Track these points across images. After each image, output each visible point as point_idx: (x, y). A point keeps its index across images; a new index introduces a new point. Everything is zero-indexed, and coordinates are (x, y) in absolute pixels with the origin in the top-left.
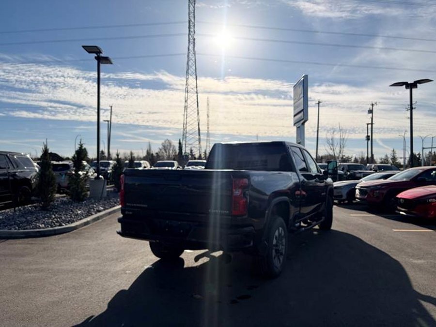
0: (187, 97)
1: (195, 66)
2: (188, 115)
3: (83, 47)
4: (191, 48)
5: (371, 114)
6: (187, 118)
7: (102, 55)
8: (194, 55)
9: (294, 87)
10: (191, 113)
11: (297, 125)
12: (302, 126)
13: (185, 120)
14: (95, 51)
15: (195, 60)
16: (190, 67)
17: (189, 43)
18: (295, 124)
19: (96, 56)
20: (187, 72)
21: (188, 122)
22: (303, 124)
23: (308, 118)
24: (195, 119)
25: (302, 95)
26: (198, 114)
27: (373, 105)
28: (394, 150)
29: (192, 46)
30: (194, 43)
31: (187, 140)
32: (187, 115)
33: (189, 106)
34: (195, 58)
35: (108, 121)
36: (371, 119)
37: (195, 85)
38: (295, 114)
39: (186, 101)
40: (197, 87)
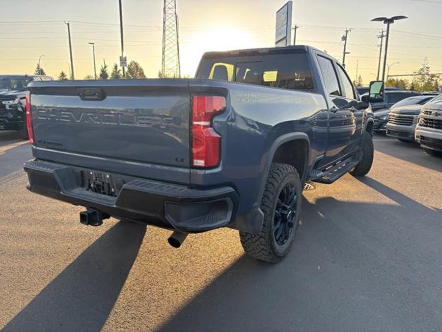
2: (167, 37)
5: (344, 41)
9: (277, 12)
10: (171, 35)
24: (174, 42)
25: (285, 22)
26: (177, 37)
27: (347, 31)
28: (360, 77)
31: (166, 64)
32: (165, 37)
33: (167, 28)
35: (93, 44)
36: (344, 46)
37: (173, 5)
38: (277, 41)
39: (164, 23)
40: (175, 8)
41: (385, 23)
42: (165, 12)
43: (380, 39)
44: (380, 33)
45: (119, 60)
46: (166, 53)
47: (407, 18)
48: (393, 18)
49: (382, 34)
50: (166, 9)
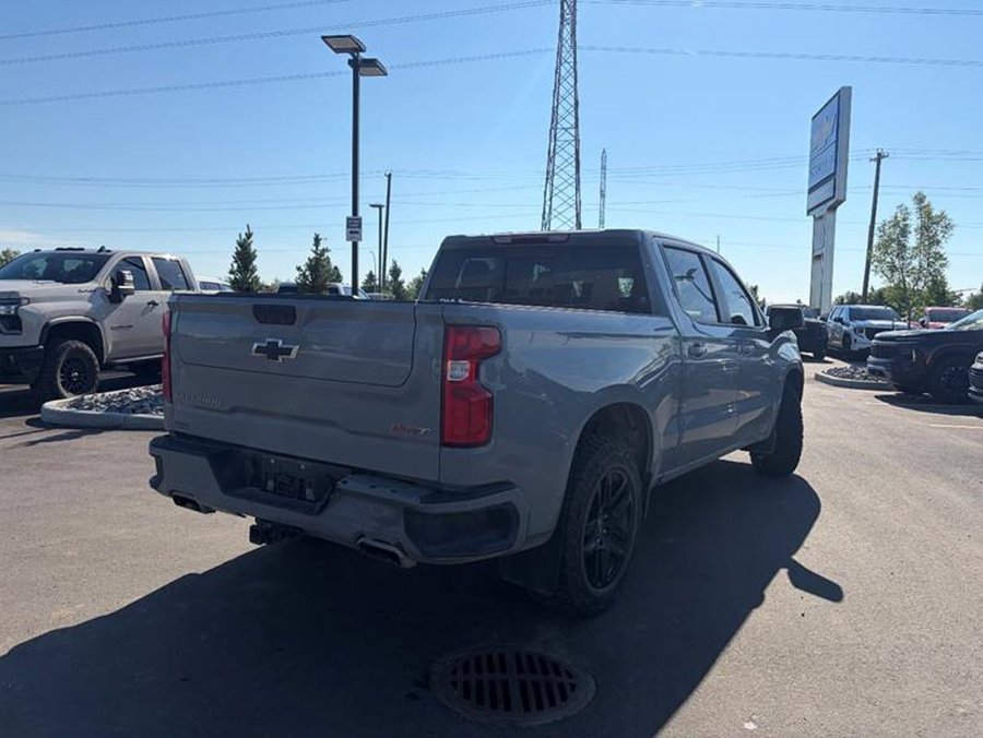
0: (554, 150)
1: (575, 77)
3: (323, 38)
4: (566, 34)
6: (551, 199)
7: (363, 55)
8: (572, 51)
9: (814, 118)
11: (817, 210)
12: (830, 216)
13: (548, 203)
14: (349, 46)
15: (575, 62)
16: (562, 81)
17: (562, 23)
18: (809, 212)
19: (351, 58)
20: (554, 91)
21: (553, 207)
22: (833, 209)
23: (845, 195)
25: (834, 138)
26: (577, 189)
29: (568, 28)
30: (574, 23)
32: (552, 192)
33: (556, 171)
34: (575, 58)
35: (380, 207)
37: (573, 121)
38: (812, 185)
40: (577, 126)
42: (554, 138)
50: (558, 132)
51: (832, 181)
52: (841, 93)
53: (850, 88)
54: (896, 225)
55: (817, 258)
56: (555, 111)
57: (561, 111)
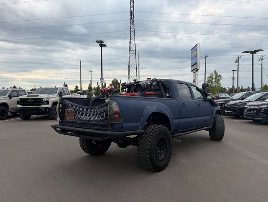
1: (135, 38)
2: (131, 66)
3: (96, 41)
4: (132, 27)
5: (237, 63)
8: (133, 31)
9: (192, 50)
10: (132, 65)
11: (193, 71)
12: (196, 72)
13: (129, 69)
14: (101, 42)
15: (134, 34)
16: (131, 39)
18: (192, 71)
22: (197, 71)
23: (199, 68)
24: (134, 68)
25: (196, 55)
26: (136, 65)
27: (238, 57)
31: (130, 80)
33: (131, 61)
35: (91, 71)
37: (135, 48)
39: (129, 58)
40: (135, 50)
41: (251, 53)
42: (130, 53)
43: (261, 61)
44: (260, 57)
45: (100, 80)
46: (130, 74)
47: (263, 50)
48: (254, 51)
49: (262, 58)
50: (131, 51)
51: (196, 65)
52: (198, 45)
53: (199, 44)
54: (211, 77)
55: (194, 82)
56: (130, 46)
57: (131, 46)
